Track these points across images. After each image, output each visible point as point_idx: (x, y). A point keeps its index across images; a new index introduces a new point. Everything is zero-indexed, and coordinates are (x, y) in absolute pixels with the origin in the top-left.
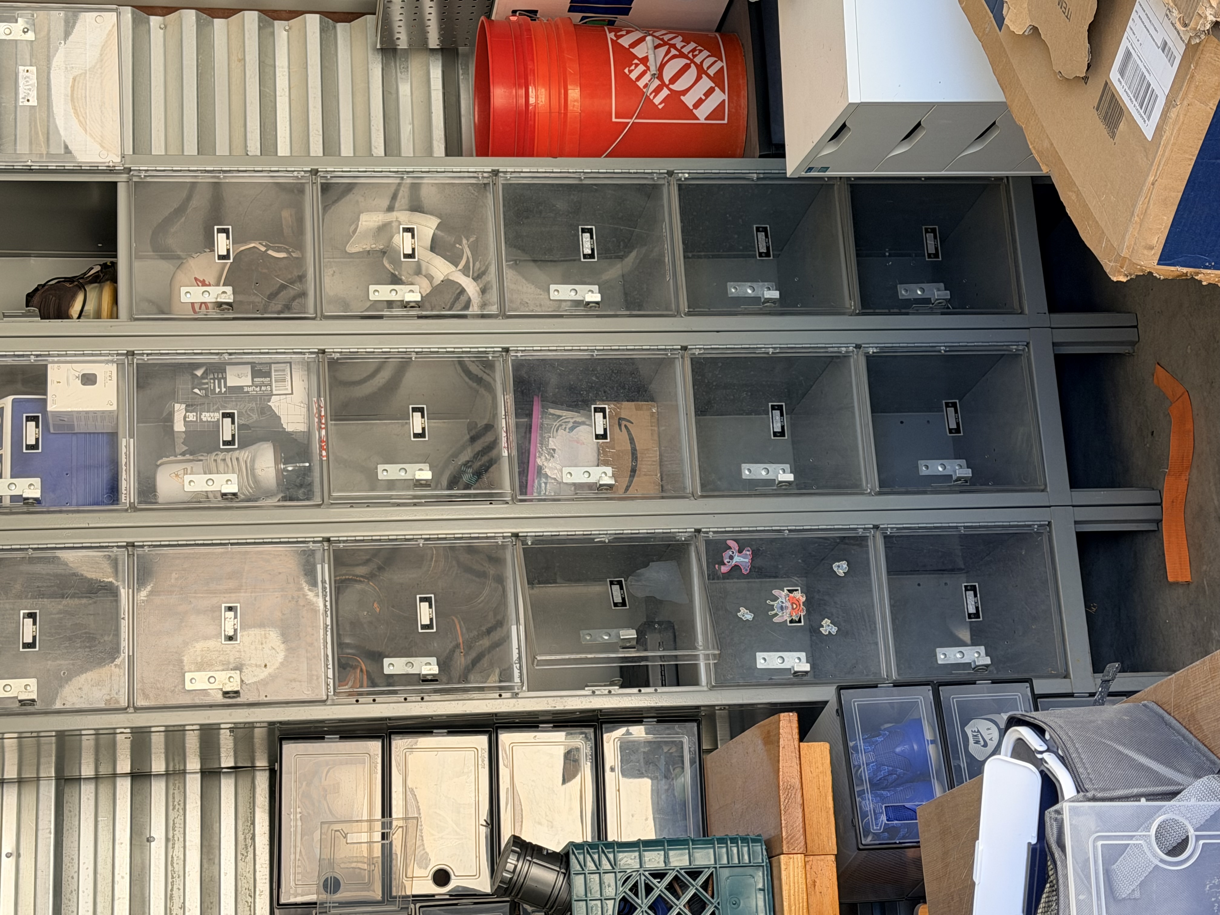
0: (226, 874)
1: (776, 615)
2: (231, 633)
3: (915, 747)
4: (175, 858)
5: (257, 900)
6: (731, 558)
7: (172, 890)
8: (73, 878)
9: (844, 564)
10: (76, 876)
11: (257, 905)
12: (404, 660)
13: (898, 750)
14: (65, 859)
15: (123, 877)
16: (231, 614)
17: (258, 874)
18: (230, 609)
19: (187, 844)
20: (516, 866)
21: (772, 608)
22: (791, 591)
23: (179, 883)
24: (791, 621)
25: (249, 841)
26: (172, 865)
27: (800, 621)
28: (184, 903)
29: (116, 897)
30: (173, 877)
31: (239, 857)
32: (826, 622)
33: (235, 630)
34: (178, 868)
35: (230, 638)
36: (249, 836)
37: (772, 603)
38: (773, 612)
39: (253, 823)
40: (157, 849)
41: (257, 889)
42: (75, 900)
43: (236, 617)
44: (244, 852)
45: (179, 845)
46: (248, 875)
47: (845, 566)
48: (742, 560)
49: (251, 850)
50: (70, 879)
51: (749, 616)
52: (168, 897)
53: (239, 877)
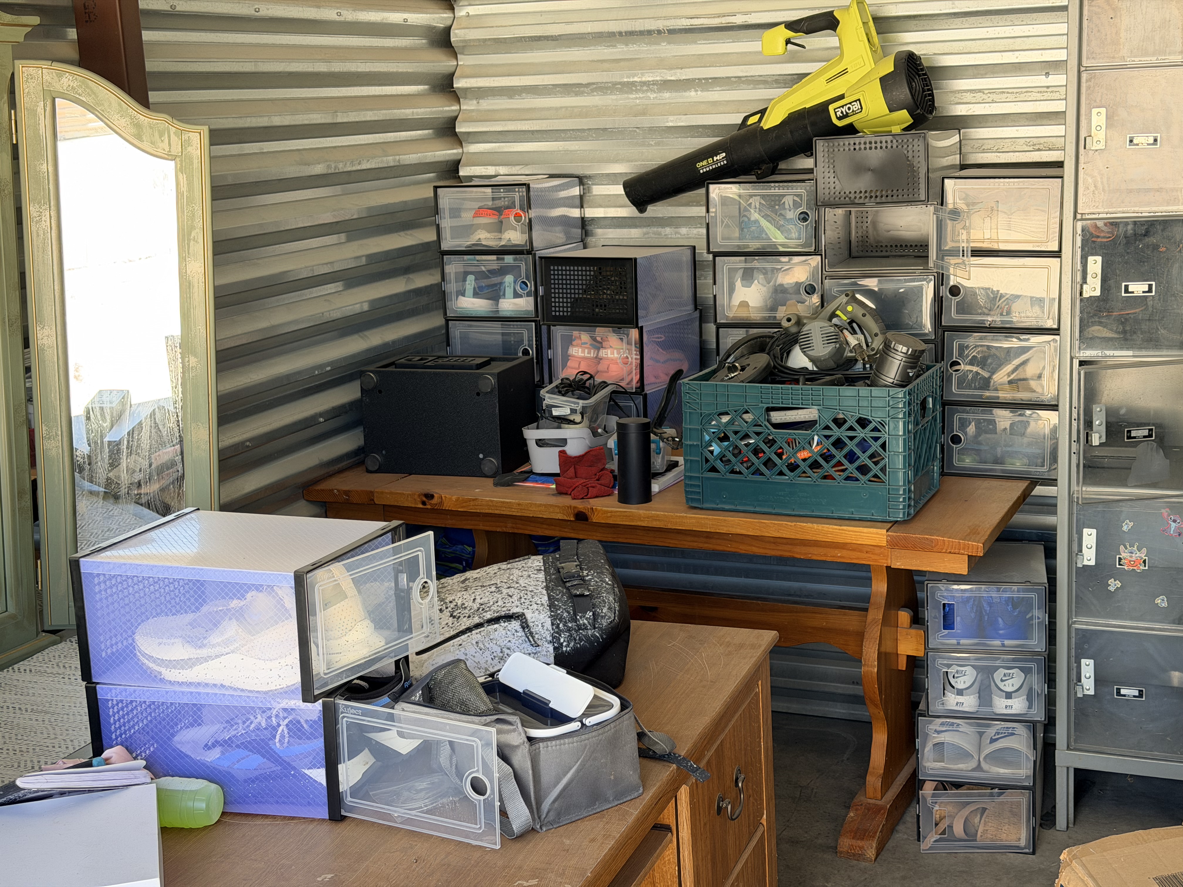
0: (1017, 131)
1: (1126, 548)
2: (1135, 142)
3: (1001, 632)
4: (1030, 94)
5: (993, 154)
6: (1174, 521)
7: (1008, 93)
8: (1022, 21)
9: (1165, 604)
10: (1025, 23)
11: (990, 154)
12: (1099, 272)
13: (1000, 619)
14: (1035, 15)
15: (1017, 57)
16: (1151, 141)
17: (1012, 154)
18: (1156, 140)
19: (1038, 102)
20: (897, 351)
21: (1132, 546)
22: (1144, 562)
23: (1011, 97)
24: (1120, 559)
25: (1037, 147)
26: (1026, 92)
27: (1120, 565)
28: (996, 102)
29: (1003, 54)
30: (1017, 93)
31: (1028, 140)
32: (1119, 584)
33: (1137, 145)
34: (1022, 97)
35: (1131, 141)
36: (1041, 147)
37: (1136, 546)
38: (1128, 546)
39: (1050, 150)
40: (1040, 80)
41: (1001, 154)
42: (1007, 24)
43: (1148, 144)
44: (1031, 143)
45: (1039, 96)
46: (1013, 147)
47: (1163, 605)
48: (1172, 529)
49: (1031, 149)
50: (1021, 19)
51: (1125, 528)
52: (1002, 91)
53: (1014, 140)
